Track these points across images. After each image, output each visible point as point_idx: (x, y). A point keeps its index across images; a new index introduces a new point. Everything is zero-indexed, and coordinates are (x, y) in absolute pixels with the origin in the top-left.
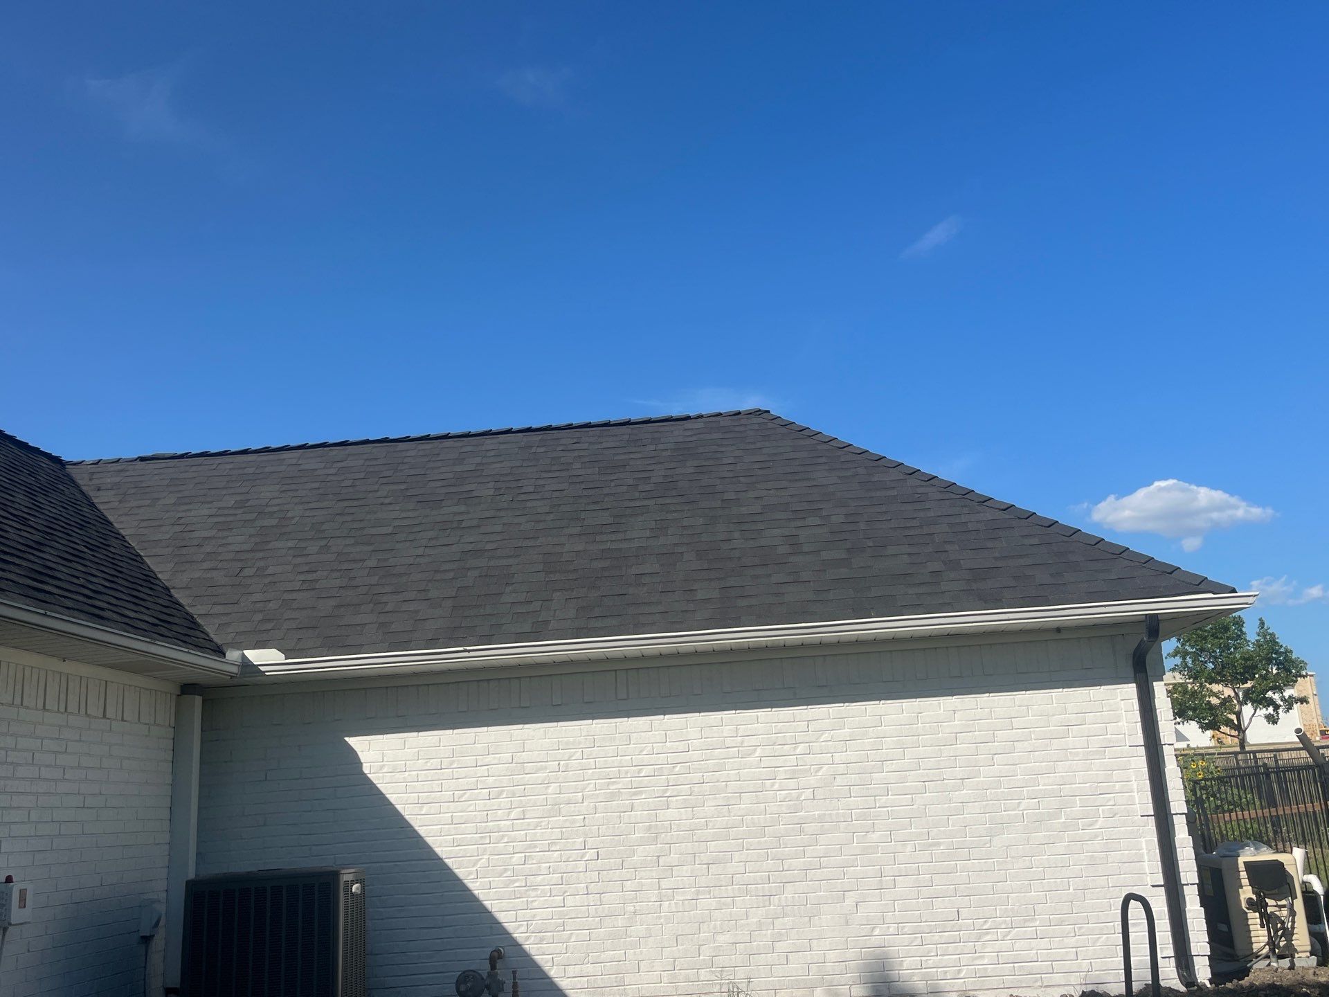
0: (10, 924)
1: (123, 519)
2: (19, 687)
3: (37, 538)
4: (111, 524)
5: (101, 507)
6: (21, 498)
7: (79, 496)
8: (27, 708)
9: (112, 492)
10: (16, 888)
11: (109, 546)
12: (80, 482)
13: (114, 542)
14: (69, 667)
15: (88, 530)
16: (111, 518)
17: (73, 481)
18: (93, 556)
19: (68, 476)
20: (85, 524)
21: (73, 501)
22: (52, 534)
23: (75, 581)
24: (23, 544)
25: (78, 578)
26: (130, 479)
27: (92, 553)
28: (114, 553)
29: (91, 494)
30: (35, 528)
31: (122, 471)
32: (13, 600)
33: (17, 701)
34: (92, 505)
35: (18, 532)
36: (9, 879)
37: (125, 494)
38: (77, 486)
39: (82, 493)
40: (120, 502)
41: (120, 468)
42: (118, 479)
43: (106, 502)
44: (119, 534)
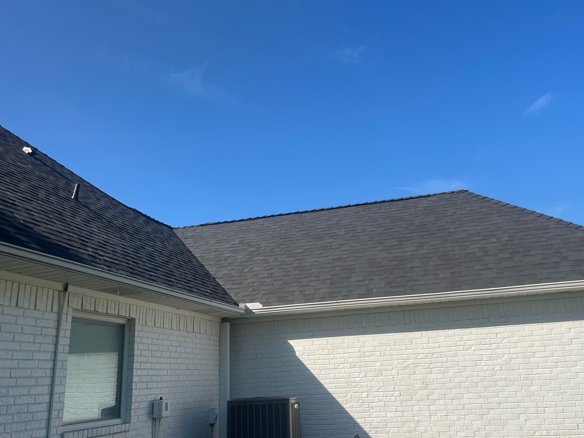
0: (162, 417)
1: (195, 250)
2: (162, 320)
3: (166, 259)
4: (191, 252)
5: (187, 246)
6: (159, 244)
7: (179, 241)
8: (166, 328)
9: (191, 239)
10: (164, 402)
11: (191, 261)
12: (179, 236)
13: (193, 260)
14: (180, 311)
15: (184, 255)
16: (191, 250)
17: (176, 236)
18: (186, 266)
19: (174, 233)
20: (182, 253)
21: (178, 244)
22: (171, 258)
23: (181, 276)
24: (162, 262)
25: (182, 275)
26: (197, 234)
27: (186, 265)
28: (194, 264)
29: (183, 240)
30: (165, 255)
31: (194, 230)
32: (158, 284)
33: (162, 326)
34: (184, 245)
35: (159, 257)
36: (161, 399)
37: (196, 240)
38: (178, 238)
39: (180, 240)
40: (194, 243)
41: (193, 229)
42: (192, 234)
43: (189, 243)
44: (195, 256)
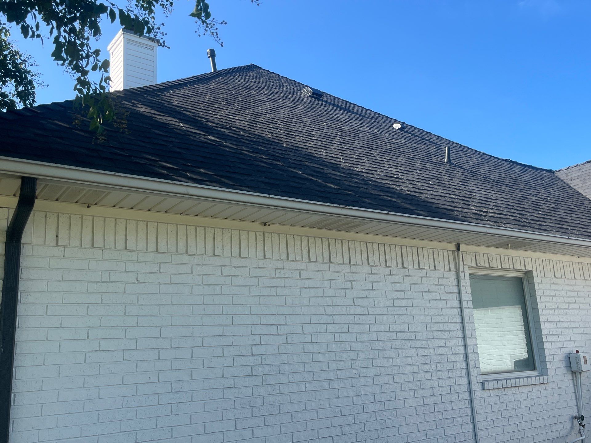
0: (582, 371)
1: (587, 191)
2: (562, 271)
3: (553, 206)
4: (581, 194)
5: (575, 187)
6: (542, 191)
7: (564, 185)
8: (568, 279)
9: (578, 180)
10: (582, 355)
11: (584, 204)
12: (562, 178)
13: (585, 202)
14: (581, 260)
15: (573, 199)
16: (581, 192)
17: (559, 179)
18: (578, 209)
19: (556, 177)
20: (571, 196)
21: (562, 187)
22: (559, 203)
23: (575, 222)
24: (549, 210)
25: (576, 220)
26: (585, 172)
27: (578, 208)
28: (587, 207)
29: (569, 182)
30: (551, 202)
31: (580, 169)
32: (551, 233)
33: (563, 277)
34: (571, 187)
35: (545, 205)
36: (577, 352)
37: (584, 179)
38: (562, 181)
39: (565, 183)
40: (583, 183)
42: (579, 174)
43: (576, 185)
44: (586, 198)
